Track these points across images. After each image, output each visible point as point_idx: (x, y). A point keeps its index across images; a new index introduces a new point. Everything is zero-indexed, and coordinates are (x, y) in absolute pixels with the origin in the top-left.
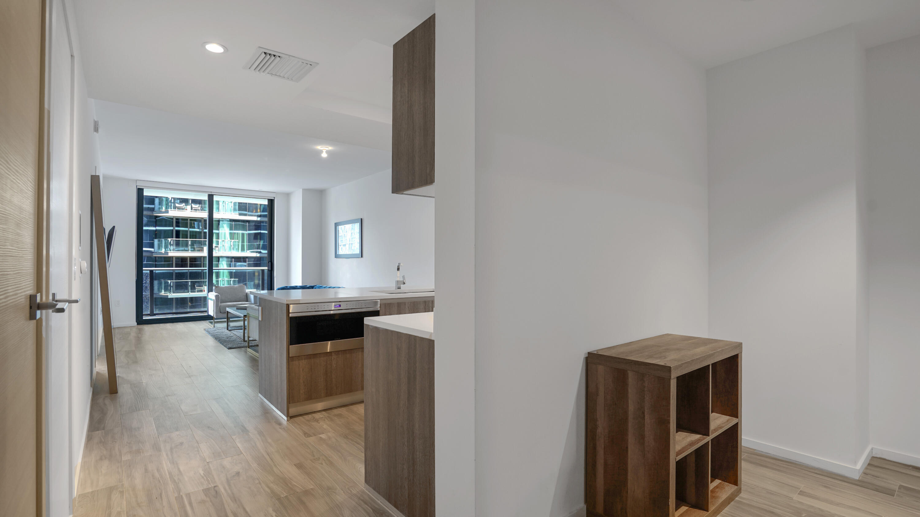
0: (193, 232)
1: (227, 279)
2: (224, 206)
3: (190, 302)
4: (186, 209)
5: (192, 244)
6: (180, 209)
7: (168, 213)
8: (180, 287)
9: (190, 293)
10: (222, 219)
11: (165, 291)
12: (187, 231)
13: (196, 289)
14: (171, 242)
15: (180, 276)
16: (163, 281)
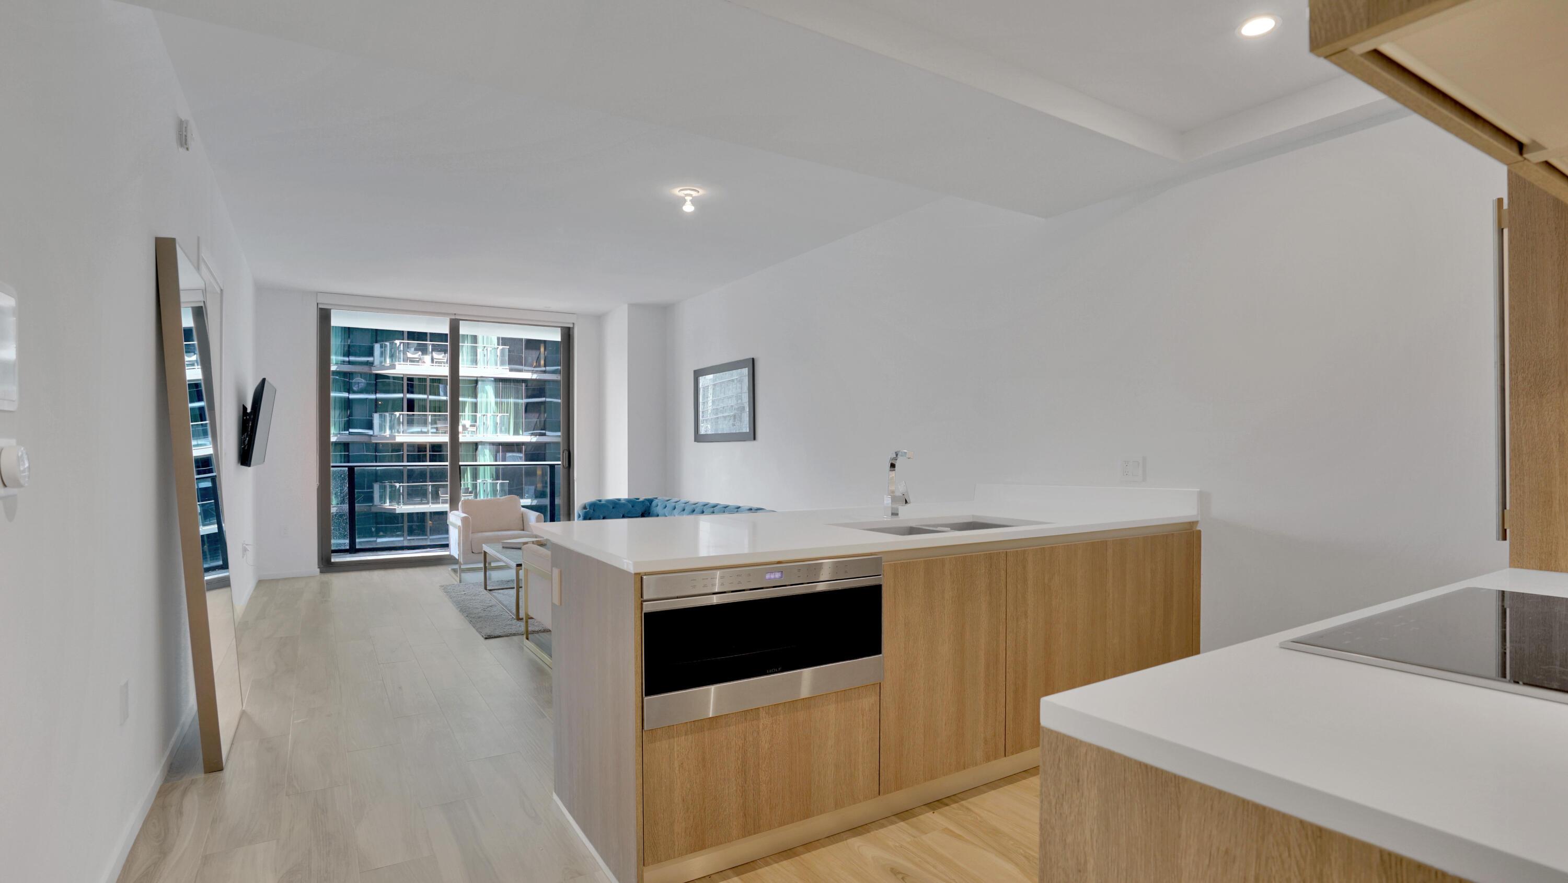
0: (435, 401)
1: (491, 481)
2: (484, 355)
3: (431, 521)
4: (424, 362)
5: (434, 422)
6: (414, 361)
7: (395, 369)
8: (416, 494)
9: (430, 504)
10: (482, 377)
11: (391, 501)
12: (425, 400)
13: (441, 498)
14: (399, 418)
15: (412, 476)
16: (388, 484)
